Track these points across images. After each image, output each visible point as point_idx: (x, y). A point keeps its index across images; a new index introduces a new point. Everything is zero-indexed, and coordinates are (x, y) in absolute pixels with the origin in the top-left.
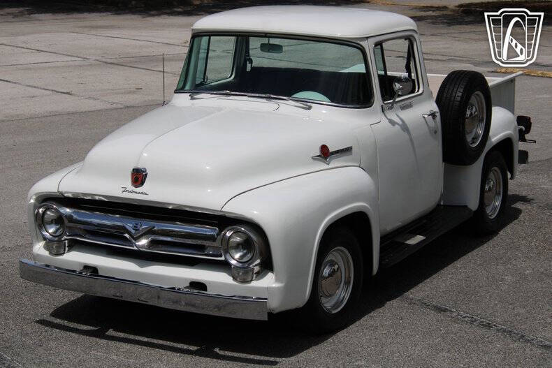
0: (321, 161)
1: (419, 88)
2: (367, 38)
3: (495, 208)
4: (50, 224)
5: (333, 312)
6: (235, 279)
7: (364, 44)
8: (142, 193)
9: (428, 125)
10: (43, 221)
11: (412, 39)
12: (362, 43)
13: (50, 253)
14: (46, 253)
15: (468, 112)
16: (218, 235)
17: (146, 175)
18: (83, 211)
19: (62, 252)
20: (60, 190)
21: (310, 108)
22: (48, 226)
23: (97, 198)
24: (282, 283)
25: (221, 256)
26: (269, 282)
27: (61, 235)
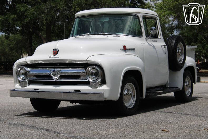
0: (123, 51)
1: (159, 37)
2: (140, 13)
3: (189, 92)
4: (22, 75)
5: (129, 108)
6: (91, 87)
7: (139, 15)
8: (57, 57)
9: (163, 50)
10: (19, 74)
11: (156, 19)
12: (138, 14)
13: (22, 87)
14: (20, 87)
15: (177, 51)
16: (85, 71)
17: (58, 51)
18: (34, 69)
19: (26, 86)
20: (26, 61)
21: (119, 37)
22: (21, 76)
23: (40, 62)
24: (109, 87)
25: (86, 80)
26: (104, 87)
27: (25, 79)
